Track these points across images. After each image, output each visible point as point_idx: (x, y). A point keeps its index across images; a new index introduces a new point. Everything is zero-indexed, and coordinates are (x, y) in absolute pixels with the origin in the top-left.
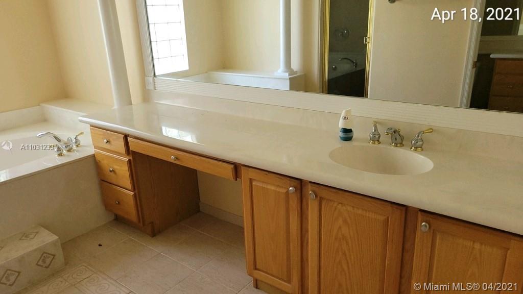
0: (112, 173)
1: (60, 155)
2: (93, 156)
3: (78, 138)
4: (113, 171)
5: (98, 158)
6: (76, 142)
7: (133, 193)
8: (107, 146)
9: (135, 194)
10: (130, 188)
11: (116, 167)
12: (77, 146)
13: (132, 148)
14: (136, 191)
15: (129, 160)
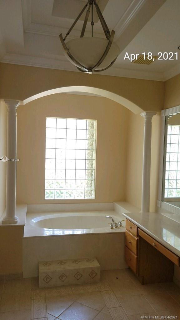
0: (130, 244)
1: (112, 228)
2: (124, 233)
3: (122, 222)
4: (130, 243)
5: (126, 234)
6: (120, 224)
7: (136, 257)
8: (130, 230)
9: (137, 258)
10: (136, 254)
11: (132, 241)
12: (120, 226)
13: (139, 234)
14: (138, 256)
15: (138, 240)
